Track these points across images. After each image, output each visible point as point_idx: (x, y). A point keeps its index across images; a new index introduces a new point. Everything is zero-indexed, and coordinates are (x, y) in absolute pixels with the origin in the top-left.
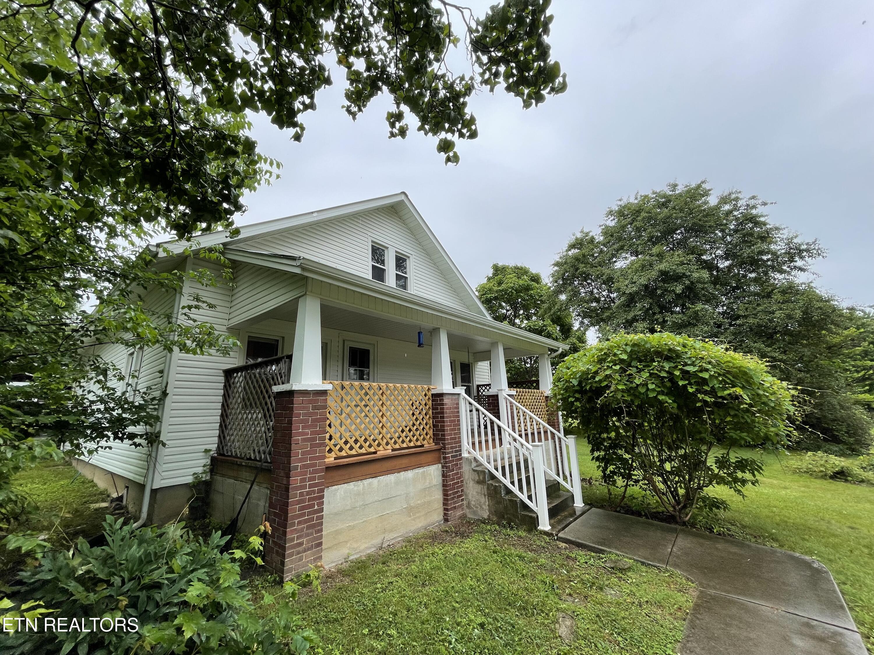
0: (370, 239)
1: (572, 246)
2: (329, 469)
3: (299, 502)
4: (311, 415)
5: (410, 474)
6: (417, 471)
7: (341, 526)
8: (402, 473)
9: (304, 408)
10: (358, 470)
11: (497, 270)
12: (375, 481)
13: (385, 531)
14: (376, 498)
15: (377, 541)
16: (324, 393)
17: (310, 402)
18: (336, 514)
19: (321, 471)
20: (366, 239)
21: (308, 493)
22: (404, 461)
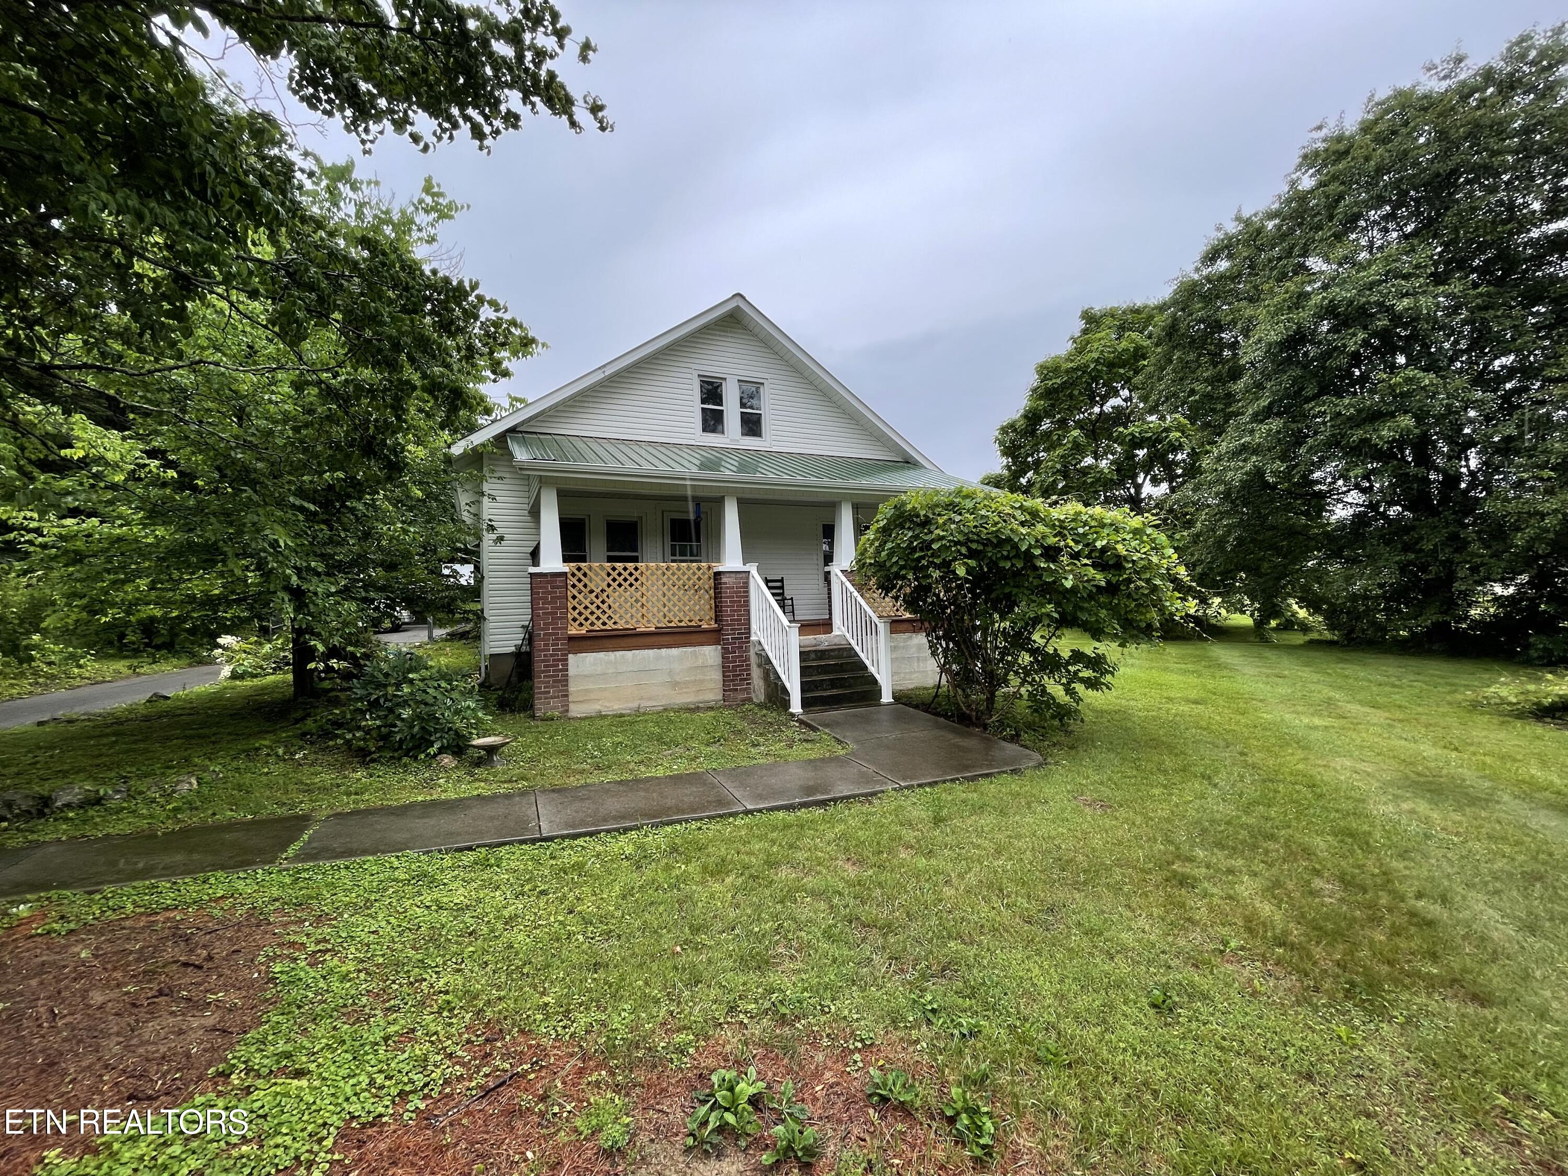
0: (696, 374)
1: (1212, 257)
2: (572, 639)
3: (543, 661)
4: (550, 593)
5: (674, 652)
6: (684, 649)
7: (591, 686)
8: (664, 650)
9: (541, 588)
10: (607, 643)
11: (1092, 320)
12: (629, 654)
13: (642, 699)
14: (631, 669)
15: (635, 705)
16: (564, 574)
17: (548, 582)
18: (585, 676)
19: (564, 639)
20: (689, 376)
21: (551, 655)
22: (666, 639)
